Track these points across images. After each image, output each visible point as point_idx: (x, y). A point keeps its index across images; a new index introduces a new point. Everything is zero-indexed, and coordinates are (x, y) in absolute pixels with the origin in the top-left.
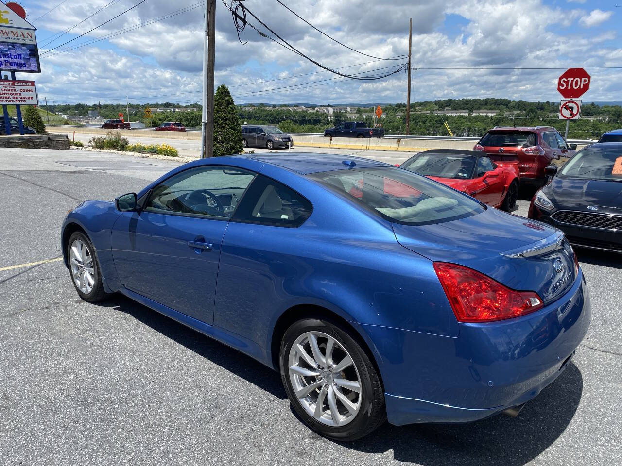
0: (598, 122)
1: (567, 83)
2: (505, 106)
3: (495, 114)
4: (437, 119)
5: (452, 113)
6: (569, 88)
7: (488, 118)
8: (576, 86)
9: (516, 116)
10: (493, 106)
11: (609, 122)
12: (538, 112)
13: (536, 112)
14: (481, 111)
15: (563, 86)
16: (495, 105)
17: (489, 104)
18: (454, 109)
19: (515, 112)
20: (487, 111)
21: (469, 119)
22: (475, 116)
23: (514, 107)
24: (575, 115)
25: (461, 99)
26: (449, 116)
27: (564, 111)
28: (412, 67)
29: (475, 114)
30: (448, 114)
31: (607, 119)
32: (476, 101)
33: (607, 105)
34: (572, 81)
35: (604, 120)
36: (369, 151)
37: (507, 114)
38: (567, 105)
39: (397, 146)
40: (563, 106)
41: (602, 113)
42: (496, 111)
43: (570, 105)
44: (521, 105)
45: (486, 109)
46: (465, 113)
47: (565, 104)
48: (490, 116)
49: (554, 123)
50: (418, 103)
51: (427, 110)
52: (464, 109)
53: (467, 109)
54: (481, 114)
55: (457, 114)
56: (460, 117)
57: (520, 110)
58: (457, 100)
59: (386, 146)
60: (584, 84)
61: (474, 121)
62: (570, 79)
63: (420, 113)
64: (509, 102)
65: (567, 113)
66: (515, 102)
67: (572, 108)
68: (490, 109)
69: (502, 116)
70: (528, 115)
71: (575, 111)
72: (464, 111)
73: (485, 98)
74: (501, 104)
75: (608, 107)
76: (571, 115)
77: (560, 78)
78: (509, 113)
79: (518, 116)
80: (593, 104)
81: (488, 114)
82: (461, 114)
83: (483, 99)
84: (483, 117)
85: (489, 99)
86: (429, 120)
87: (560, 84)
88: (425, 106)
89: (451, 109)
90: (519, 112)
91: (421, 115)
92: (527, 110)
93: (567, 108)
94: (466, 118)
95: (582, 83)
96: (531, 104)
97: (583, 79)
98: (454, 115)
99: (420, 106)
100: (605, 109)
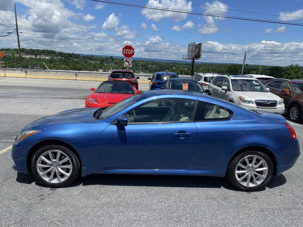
0: (95, 64)
1: (126, 51)
2: (54, 54)
3: (49, 58)
4: (17, 58)
5: (25, 56)
6: (127, 53)
7: (46, 59)
8: (129, 53)
9: (60, 59)
10: (47, 53)
11: (100, 64)
12: (70, 58)
13: (69, 58)
14: (41, 55)
15: (124, 52)
16: (48, 53)
17: (44, 52)
18: (27, 54)
19: (59, 57)
20: (45, 56)
21: (36, 60)
22: (39, 58)
23: (58, 55)
24: (130, 65)
25: (29, 49)
26: (24, 57)
27: (126, 63)
28: (19, 31)
29: (39, 57)
30: (23, 57)
31: (99, 63)
32: (38, 50)
33: (97, 56)
34: (128, 51)
35: (98, 62)
36: (6, 78)
37: (55, 58)
38: (127, 60)
39: (25, 75)
40: (125, 61)
41: (96, 60)
42: (49, 56)
43: (128, 60)
44: (61, 54)
45: (44, 55)
46: (33, 56)
47: (126, 60)
48: (47, 59)
49: (77, 63)
50: (3, 49)
51: (10, 53)
52: (32, 54)
53: (34, 54)
54: (42, 57)
55: (29, 57)
56: (31, 58)
57: (61, 56)
58: (27, 49)
59: (18, 75)
60: (132, 52)
61: (39, 60)
62: (127, 50)
63: (6, 55)
64: (55, 52)
65: (127, 63)
66: (58, 52)
67: (129, 62)
68: (46, 55)
69: (53, 59)
70: (65, 59)
71: (130, 63)
72: (33, 55)
73: (42, 49)
74: (52, 53)
75: (98, 57)
76: (129, 64)
77: (123, 49)
78: (56, 57)
79: (61, 60)
80: (92, 56)
81: (46, 57)
82: (31, 57)
83: (42, 50)
84: (43, 59)
85: (44, 50)
86: (12, 59)
87: (123, 51)
88: (8, 51)
89: (24, 53)
90: (61, 57)
91: (6, 56)
92: (65, 57)
93: (127, 62)
94: (34, 59)
95: (131, 52)
96: (66, 54)
97: (132, 50)
98: (27, 57)
99: (5, 51)
100: (97, 58)
